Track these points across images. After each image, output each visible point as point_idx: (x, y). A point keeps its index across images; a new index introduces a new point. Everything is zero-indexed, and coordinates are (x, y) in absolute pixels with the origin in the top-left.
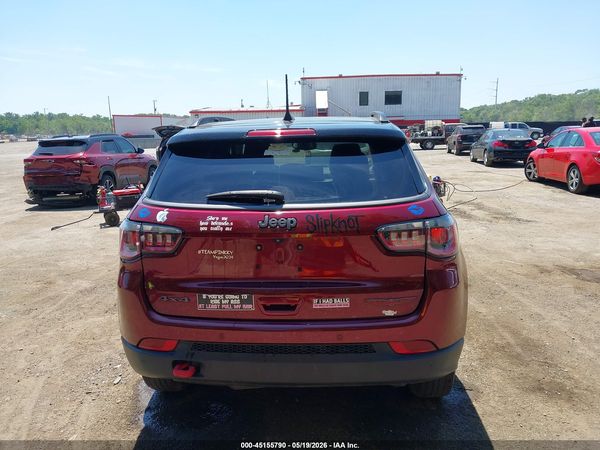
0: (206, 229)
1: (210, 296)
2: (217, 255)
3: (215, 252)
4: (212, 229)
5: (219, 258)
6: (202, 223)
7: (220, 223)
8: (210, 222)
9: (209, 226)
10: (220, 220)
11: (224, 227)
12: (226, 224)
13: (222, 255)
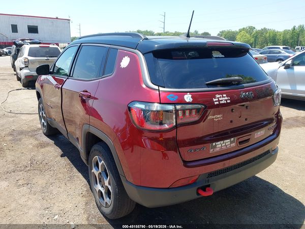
0: (218, 103)
1: (217, 143)
2: (216, 118)
3: (215, 117)
4: (221, 102)
5: (216, 120)
6: (214, 100)
7: (224, 98)
8: (218, 98)
9: (219, 101)
10: (223, 97)
11: (226, 100)
12: (226, 98)
13: (218, 118)
